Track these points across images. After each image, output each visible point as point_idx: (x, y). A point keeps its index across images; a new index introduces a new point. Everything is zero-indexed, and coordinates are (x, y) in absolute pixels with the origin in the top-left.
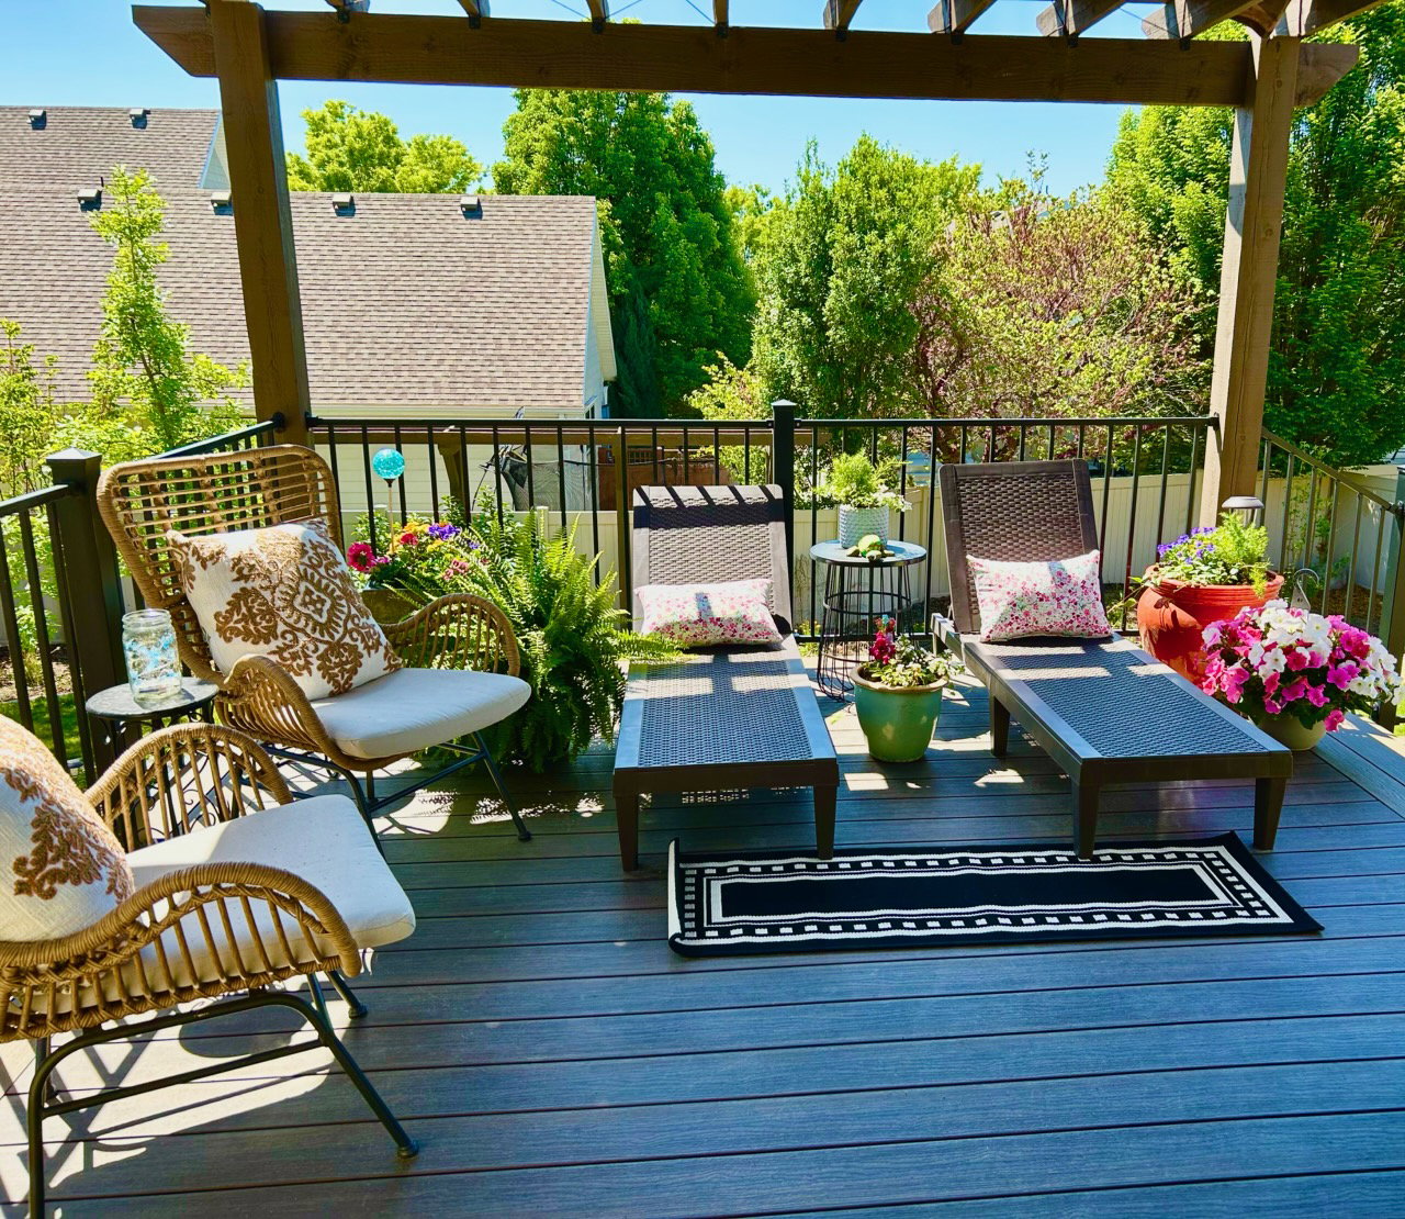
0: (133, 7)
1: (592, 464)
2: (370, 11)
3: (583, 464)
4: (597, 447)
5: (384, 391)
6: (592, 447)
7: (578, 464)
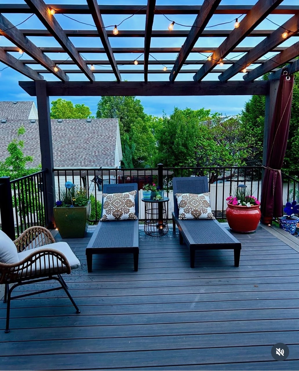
0: (19, 82)
1: (117, 180)
2: (69, 81)
3: (115, 180)
4: (118, 176)
5: (69, 164)
6: (116, 176)
7: (114, 180)
